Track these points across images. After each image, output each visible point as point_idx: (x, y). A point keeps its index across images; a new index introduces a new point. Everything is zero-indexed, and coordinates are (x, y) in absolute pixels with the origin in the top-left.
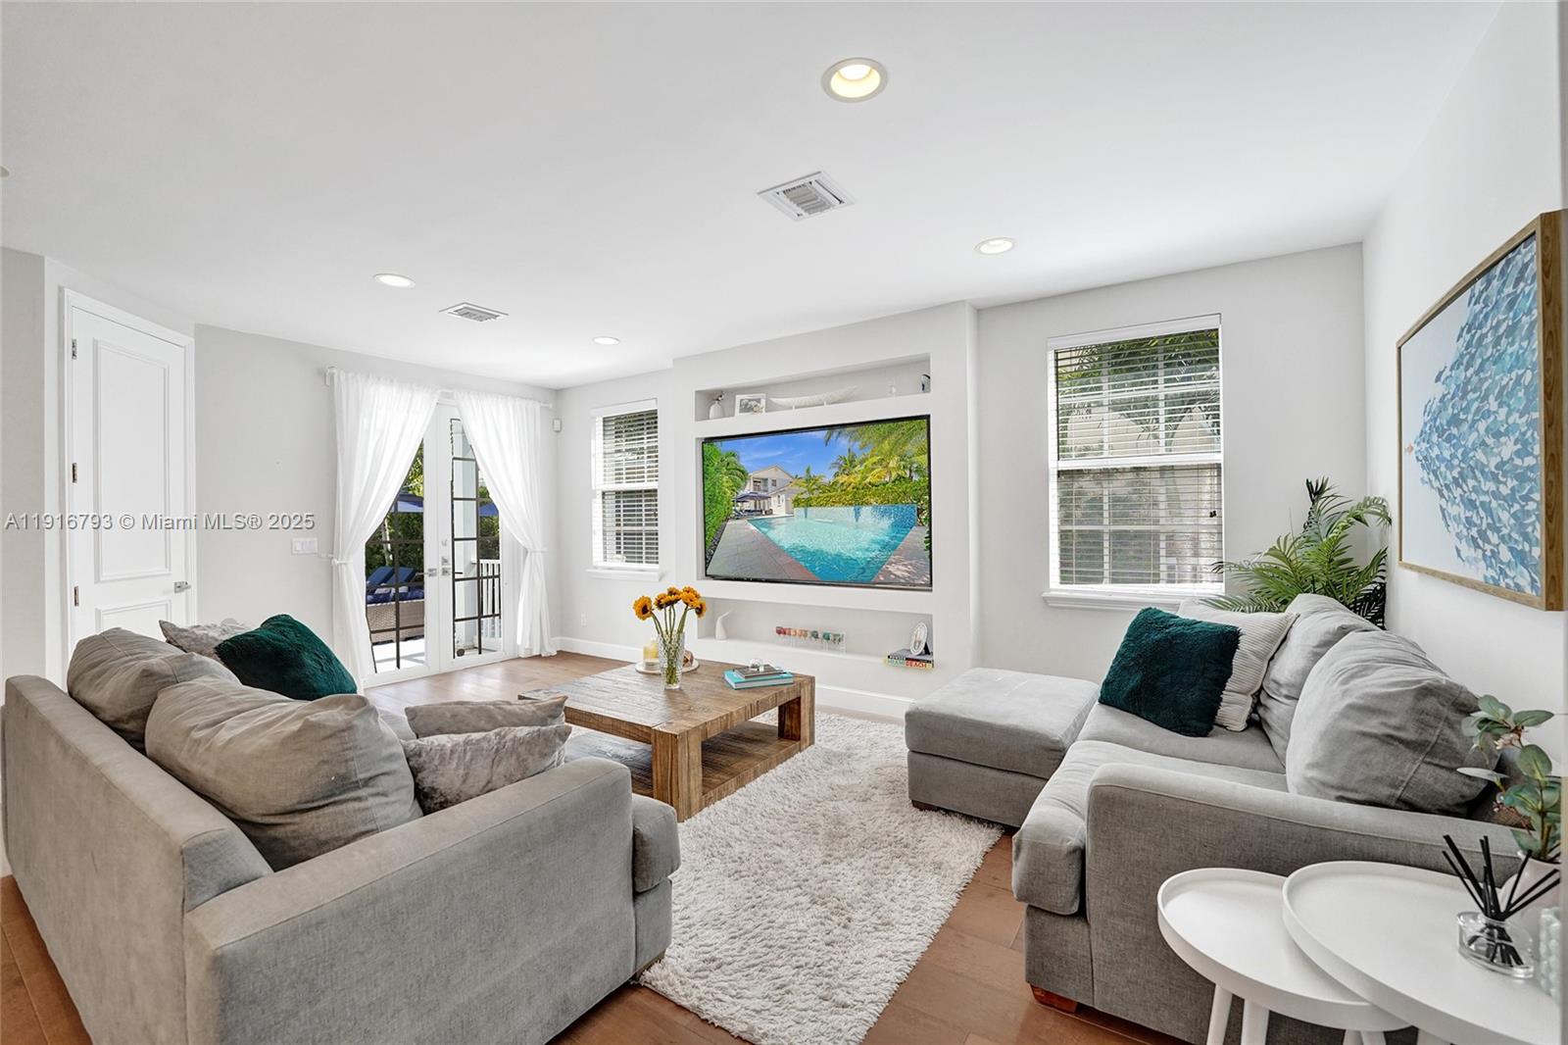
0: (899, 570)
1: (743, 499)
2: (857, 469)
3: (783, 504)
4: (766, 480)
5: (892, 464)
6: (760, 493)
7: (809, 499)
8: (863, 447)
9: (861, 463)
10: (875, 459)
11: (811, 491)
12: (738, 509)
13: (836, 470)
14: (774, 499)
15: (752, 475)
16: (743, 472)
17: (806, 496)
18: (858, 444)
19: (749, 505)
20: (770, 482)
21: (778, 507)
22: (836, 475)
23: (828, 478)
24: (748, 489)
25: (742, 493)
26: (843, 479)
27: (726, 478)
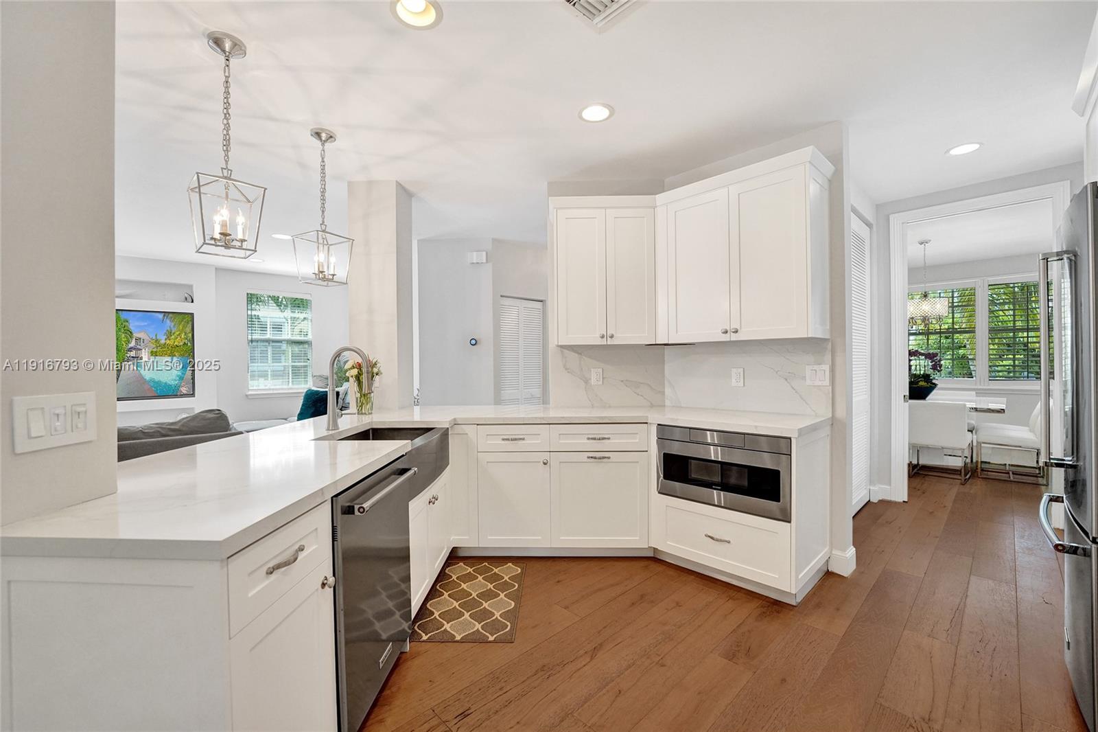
0: (184, 390)
1: (130, 349)
2: (173, 337)
3: (147, 354)
4: (140, 339)
5: (183, 337)
6: (138, 347)
7: (156, 352)
8: (174, 326)
9: (174, 333)
10: (178, 333)
11: (157, 347)
12: (128, 355)
13: (165, 337)
14: (144, 350)
15: (136, 335)
16: (131, 333)
17: (155, 350)
18: (173, 324)
19: (133, 354)
20: (142, 340)
21: (145, 355)
22: (166, 339)
23: (163, 342)
24: (133, 344)
25: (131, 345)
26: (168, 342)
27: (123, 336)
